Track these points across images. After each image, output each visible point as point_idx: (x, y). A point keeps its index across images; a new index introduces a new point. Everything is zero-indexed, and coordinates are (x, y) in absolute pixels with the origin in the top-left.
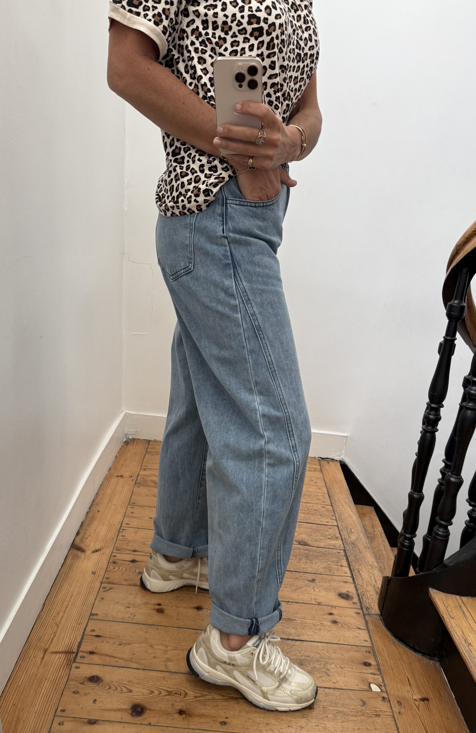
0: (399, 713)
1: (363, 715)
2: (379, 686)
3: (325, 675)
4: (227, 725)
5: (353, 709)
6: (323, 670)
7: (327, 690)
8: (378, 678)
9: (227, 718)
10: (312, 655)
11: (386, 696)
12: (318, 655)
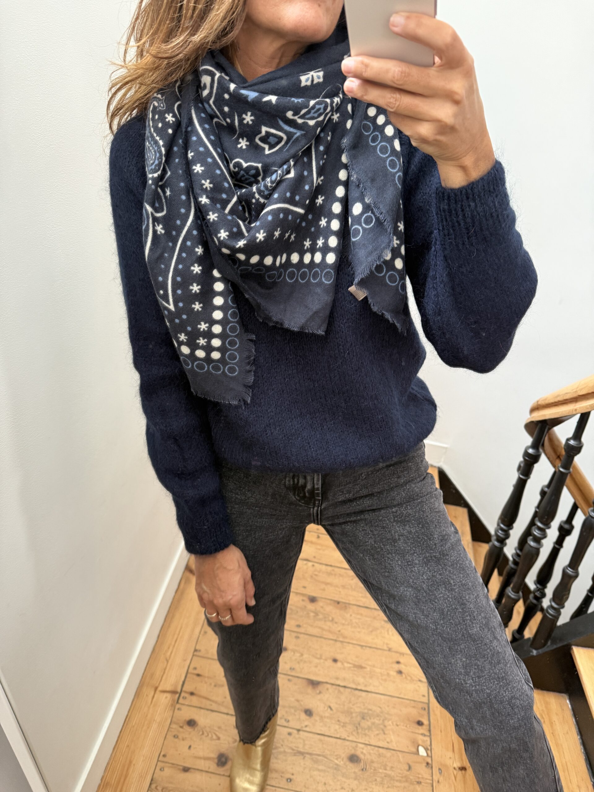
0: (438, 782)
1: (407, 781)
2: (426, 749)
3: (381, 732)
4: (292, 782)
5: (399, 773)
6: (382, 726)
7: (380, 750)
8: (427, 741)
9: (293, 774)
10: (374, 708)
11: (430, 762)
12: (379, 709)
